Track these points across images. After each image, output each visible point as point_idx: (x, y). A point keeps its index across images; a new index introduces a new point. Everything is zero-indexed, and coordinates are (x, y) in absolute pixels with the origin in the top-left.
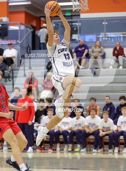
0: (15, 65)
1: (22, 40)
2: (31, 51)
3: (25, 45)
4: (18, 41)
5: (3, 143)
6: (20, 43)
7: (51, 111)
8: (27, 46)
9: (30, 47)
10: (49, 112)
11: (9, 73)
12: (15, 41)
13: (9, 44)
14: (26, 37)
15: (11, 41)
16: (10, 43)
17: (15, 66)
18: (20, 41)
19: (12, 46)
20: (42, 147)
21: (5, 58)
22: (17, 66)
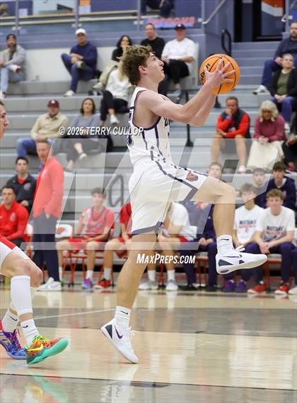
0: (194, 79)
1: (211, 17)
2: (233, 43)
3: (218, 30)
4: (200, 20)
5: (164, 274)
6: (205, 25)
7: (274, 199)
8: (223, 31)
9: (229, 34)
10: (272, 201)
11: (178, 99)
12: (192, 19)
13: (177, 28)
14: (219, 10)
15: (183, 18)
16: (179, 25)
17: (194, 83)
18: (205, 20)
19: (184, 31)
20: (261, 285)
21: (168, 62)
22: (196, 81)
